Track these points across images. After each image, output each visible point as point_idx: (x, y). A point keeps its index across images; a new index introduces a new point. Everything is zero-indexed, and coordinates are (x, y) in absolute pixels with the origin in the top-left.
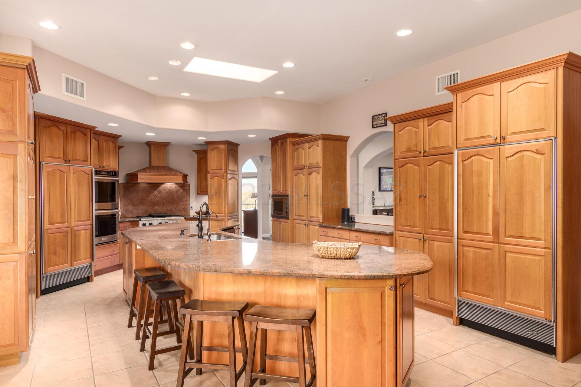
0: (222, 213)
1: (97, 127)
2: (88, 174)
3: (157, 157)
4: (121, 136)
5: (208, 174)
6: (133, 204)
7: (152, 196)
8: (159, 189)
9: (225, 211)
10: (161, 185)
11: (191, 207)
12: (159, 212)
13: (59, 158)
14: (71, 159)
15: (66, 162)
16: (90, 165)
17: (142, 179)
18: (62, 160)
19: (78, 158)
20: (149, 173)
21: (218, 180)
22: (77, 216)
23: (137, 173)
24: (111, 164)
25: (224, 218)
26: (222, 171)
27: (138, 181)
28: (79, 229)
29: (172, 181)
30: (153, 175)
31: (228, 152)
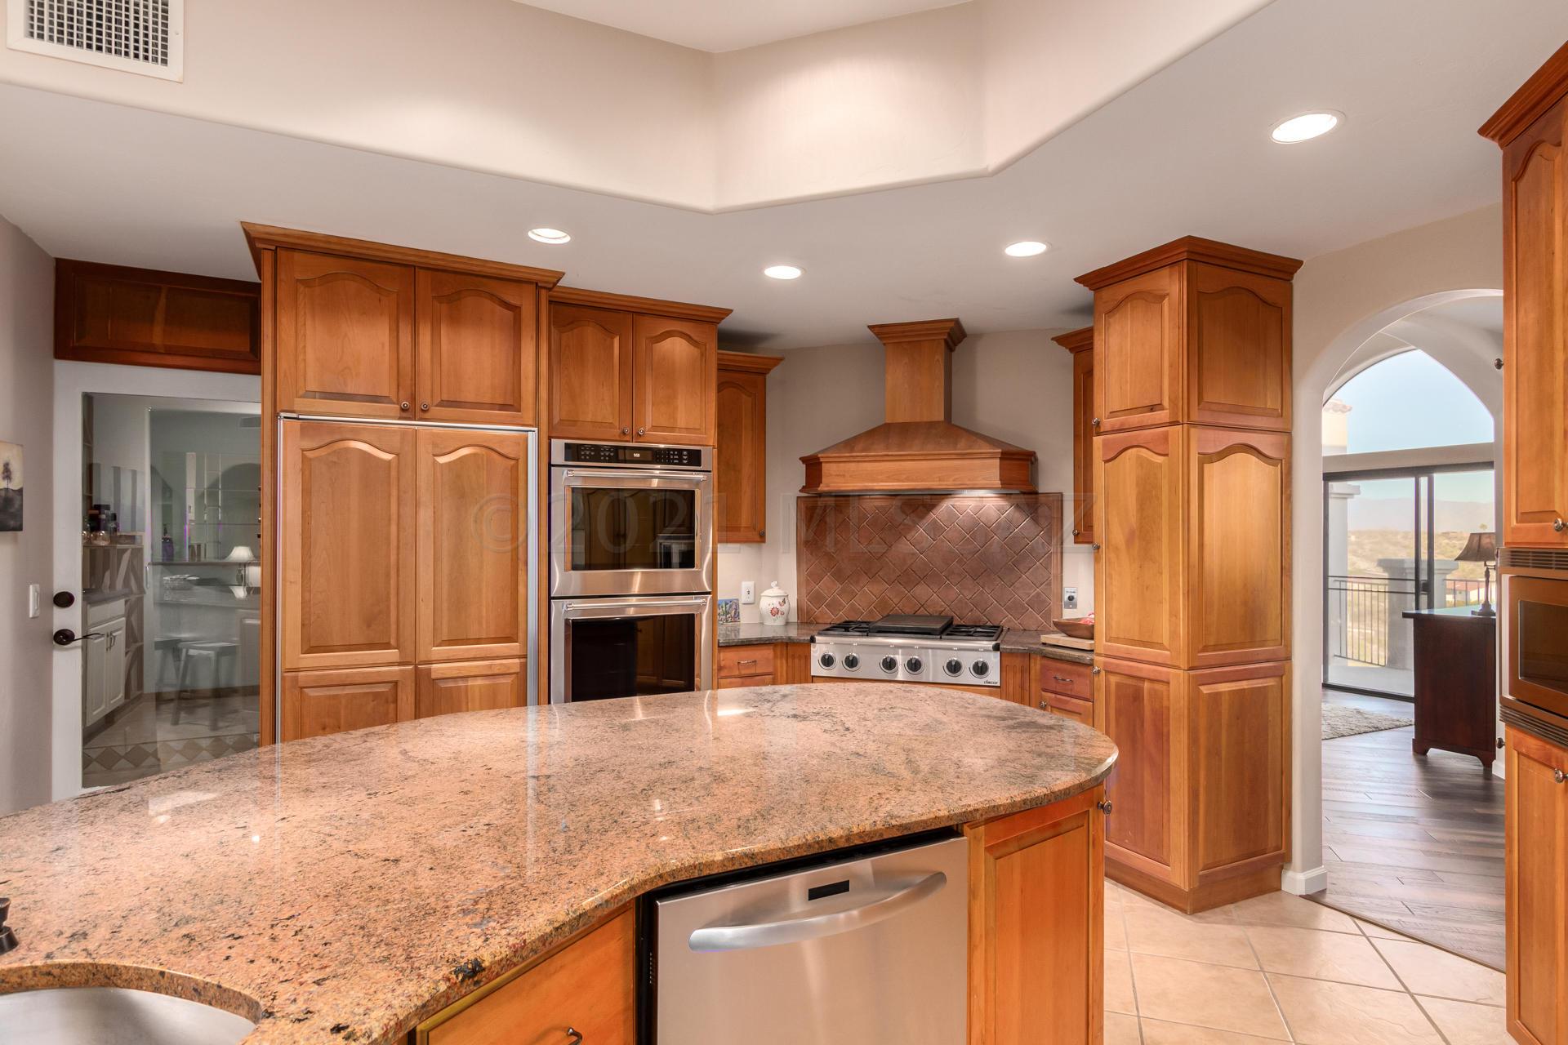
0: (1161, 646)
2: (515, 460)
4: (729, 312)
5: (1095, 438)
6: (839, 576)
7: (904, 547)
8: (932, 515)
9: (1174, 634)
10: (943, 499)
11: (1066, 597)
12: (931, 610)
13: (376, 399)
14: (436, 402)
15: (404, 415)
16: (531, 422)
17: (839, 477)
18: (394, 403)
19: (471, 398)
20: (862, 451)
21: (1141, 462)
22: (445, 621)
23: (820, 455)
24: (681, 421)
25: (1168, 673)
26: (1163, 415)
27: (823, 488)
28: (454, 674)
29: (982, 482)
30: (878, 459)
31: (1197, 303)
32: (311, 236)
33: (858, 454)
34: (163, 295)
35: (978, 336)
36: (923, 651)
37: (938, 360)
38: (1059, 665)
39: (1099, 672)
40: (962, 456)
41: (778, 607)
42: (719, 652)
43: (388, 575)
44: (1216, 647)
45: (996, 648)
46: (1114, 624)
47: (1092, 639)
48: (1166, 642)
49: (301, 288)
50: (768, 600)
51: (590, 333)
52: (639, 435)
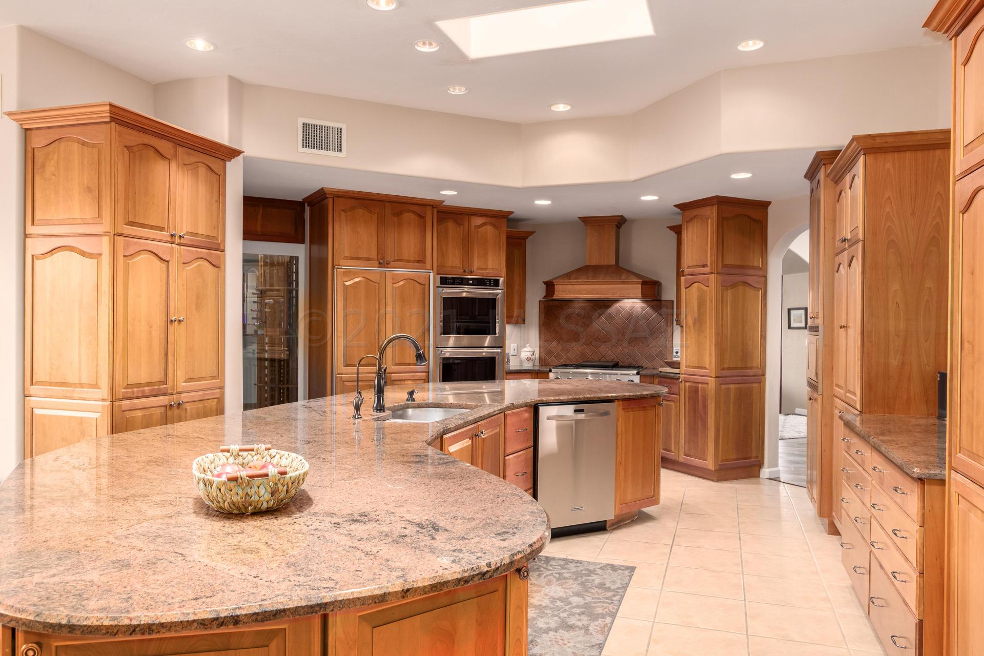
0: (705, 368)
1: (444, 201)
2: (424, 285)
3: (597, 247)
4: (514, 213)
5: (682, 277)
6: (560, 341)
7: (594, 327)
8: (609, 311)
9: (710, 363)
10: (614, 303)
11: (675, 352)
12: (607, 359)
13: (369, 259)
14: (392, 260)
15: (381, 266)
16: (430, 268)
17: (563, 292)
18: (375, 261)
19: (406, 258)
20: (575, 279)
21: (699, 289)
22: (397, 356)
23: (554, 281)
24: (490, 266)
25: (708, 380)
26: (707, 269)
27: (555, 297)
28: (401, 378)
29: (632, 295)
30: (582, 283)
31: (722, 222)
32: (348, 192)
33: (573, 281)
34: (261, 208)
35: (633, 221)
36: (603, 375)
37: (612, 235)
38: (665, 380)
39: (682, 381)
40: (623, 283)
41: (531, 357)
42: (506, 376)
43: (375, 335)
44: (729, 369)
45: (638, 374)
46: (688, 360)
47: (679, 369)
48: (707, 367)
49: (343, 213)
50: (526, 353)
51: (451, 225)
52: (471, 272)
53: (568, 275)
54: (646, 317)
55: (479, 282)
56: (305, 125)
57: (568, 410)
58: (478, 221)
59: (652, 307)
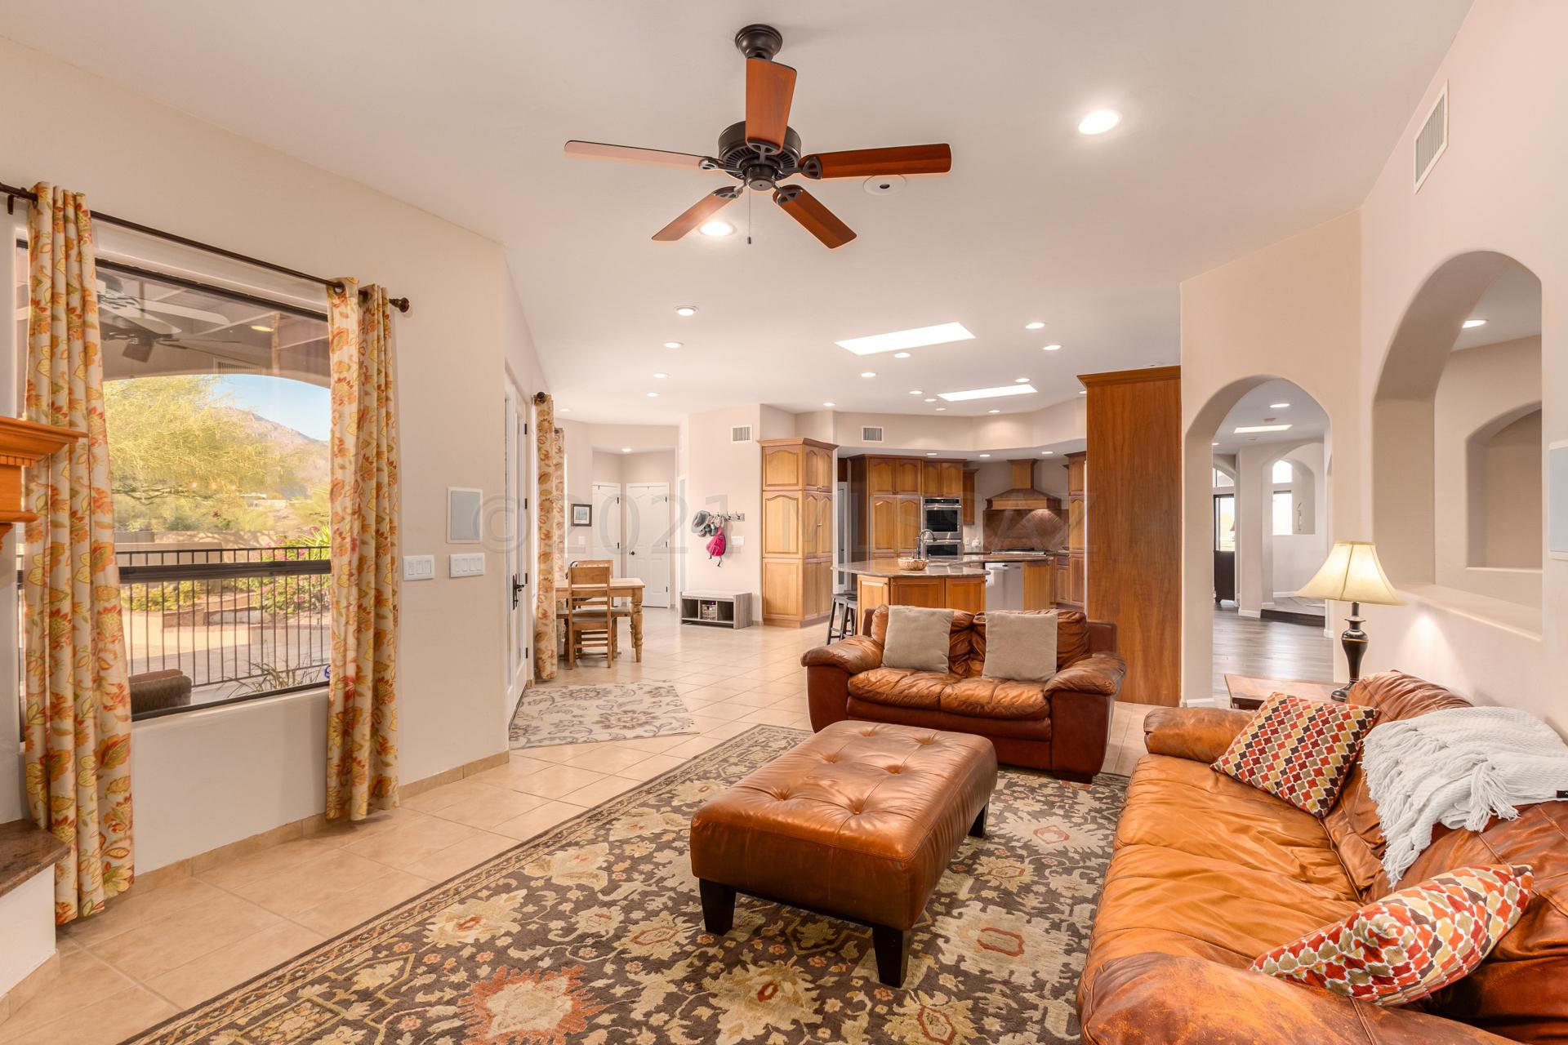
2: (916, 504)
3: (1019, 478)
6: (995, 535)
7: (1019, 527)
8: (1027, 517)
10: (1029, 512)
12: (1027, 546)
13: (888, 491)
14: (900, 491)
15: (894, 494)
16: (920, 495)
17: (998, 506)
18: (891, 492)
19: (907, 489)
20: (1006, 497)
23: (992, 499)
24: (953, 491)
27: (993, 509)
29: (1042, 507)
30: (1010, 500)
33: (1004, 498)
35: (1042, 461)
36: (1021, 553)
37: (1029, 471)
38: (1061, 557)
39: (1068, 557)
40: (1036, 499)
41: (978, 543)
47: (1068, 550)
49: (874, 466)
50: (975, 543)
51: (931, 469)
52: (942, 496)
53: (1001, 495)
54: (1050, 520)
55: (946, 501)
56: (865, 429)
57: (1000, 565)
58: (945, 465)
59: (1056, 514)
